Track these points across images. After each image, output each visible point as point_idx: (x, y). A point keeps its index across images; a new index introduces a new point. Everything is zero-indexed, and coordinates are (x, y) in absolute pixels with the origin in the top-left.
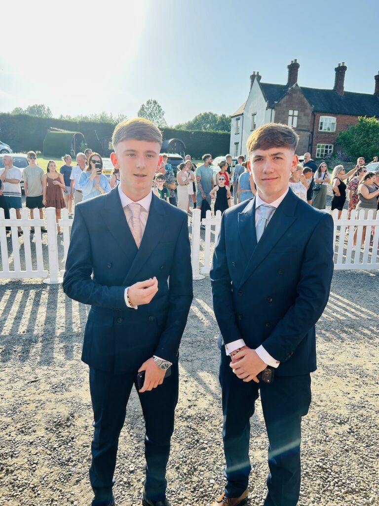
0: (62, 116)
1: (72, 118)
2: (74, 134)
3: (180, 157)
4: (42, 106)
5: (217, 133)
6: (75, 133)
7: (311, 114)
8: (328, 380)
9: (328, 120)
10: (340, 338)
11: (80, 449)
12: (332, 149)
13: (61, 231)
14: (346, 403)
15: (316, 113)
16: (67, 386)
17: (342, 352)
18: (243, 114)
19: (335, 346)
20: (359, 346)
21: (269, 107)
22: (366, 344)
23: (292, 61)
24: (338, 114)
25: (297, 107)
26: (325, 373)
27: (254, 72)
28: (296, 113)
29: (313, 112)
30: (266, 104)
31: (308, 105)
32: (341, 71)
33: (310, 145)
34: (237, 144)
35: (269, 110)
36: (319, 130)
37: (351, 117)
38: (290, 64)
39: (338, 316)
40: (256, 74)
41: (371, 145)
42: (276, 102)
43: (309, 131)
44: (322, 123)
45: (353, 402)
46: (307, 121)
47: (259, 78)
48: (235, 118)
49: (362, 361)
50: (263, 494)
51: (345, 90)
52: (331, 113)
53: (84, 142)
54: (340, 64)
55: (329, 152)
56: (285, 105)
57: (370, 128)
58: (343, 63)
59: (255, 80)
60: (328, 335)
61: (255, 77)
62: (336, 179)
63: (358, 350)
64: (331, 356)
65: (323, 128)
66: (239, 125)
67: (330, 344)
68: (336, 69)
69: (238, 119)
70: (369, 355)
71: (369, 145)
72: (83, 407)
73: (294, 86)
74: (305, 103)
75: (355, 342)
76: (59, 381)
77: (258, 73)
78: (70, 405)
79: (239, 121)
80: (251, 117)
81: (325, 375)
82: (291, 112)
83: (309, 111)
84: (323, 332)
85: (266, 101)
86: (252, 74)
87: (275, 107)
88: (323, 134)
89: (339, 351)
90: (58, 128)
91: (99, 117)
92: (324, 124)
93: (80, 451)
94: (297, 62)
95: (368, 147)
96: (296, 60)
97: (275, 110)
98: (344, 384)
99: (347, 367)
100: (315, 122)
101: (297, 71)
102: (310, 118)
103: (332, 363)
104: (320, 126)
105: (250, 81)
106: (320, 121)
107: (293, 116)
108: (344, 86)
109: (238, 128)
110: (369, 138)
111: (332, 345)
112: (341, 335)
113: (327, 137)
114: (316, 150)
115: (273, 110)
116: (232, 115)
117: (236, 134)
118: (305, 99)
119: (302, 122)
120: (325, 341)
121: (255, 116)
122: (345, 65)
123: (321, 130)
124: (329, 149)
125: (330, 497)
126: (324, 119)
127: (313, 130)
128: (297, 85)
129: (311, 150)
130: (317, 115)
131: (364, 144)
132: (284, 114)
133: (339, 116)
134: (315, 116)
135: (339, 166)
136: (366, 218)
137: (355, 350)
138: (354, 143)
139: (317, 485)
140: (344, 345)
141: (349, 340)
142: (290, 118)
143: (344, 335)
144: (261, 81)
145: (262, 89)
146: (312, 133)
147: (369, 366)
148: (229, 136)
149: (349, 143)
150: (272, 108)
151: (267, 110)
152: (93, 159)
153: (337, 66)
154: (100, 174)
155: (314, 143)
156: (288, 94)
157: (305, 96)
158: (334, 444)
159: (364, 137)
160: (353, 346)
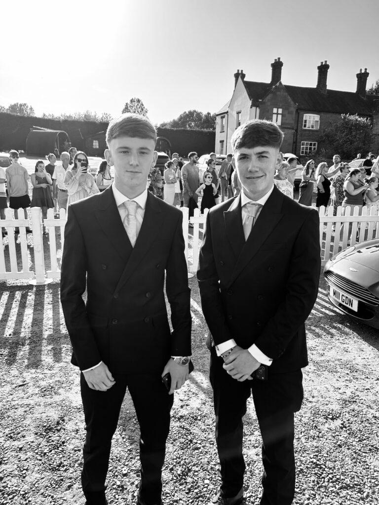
0: (44, 115)
1: (55, 117)
2: (57, 133)
3: (166, 155)
4: (25, 104)
5: (202, 131)
6: (59, 131)
7: (295, 112)
8: (319, 375)
9: (312, 118)
10: (329, 333)
11: (71, 453)
12: (316, 147)
13: (47, 231)
14: (338, 398)
15: (300, 111)
16: (56, 388)
17: (332, 348)
18: (227, 112)
19: (325, 342)
20: (348, 341)
21: (254, 105)
22: (355, 339)
23: (276, 60)
24: (322, 111)
25: (281, 105)
26: (316, 369)
27: (238, 70)
28: (280, 111)
29: (297, 111)
30: (250, 103)
31: (292, 103)
32: (323, 70)
33: (294, 143)
34: (222, 142)
35: (254, 108)
36: (303, 128)
37: (334, 115)
38: (273, 62)
39: (327, 312)
40: (240, 72)
41: (354, 142)
42: (260, 100)
43: (293, 129)
44: (306, 121)
45: (344, 397)
46: (291, 119)
47: (243, 76)
48: (220, 116)
49: (352, 356)
50: (258, 493)
51: (328, 88)
52: (315, 111)
53: (68, 141)
54: (322, 63)
55: (313, 149)
56: (269, 103)
57: (352, 125)
58: (326, 61)
59: (240, 79)
60: (317, 330)
61: (239, 75)
62: (320, 176)
63: (347, 345)
64: (321, 352)
65: (307, 126)
66: (224, 123)
67: (320, 339)
68: (319, 68)
69: (223, 118)
70: (359, 350)
71: (352, 142)
72: (73, 410)
73: (278, 84)
74: (289, 101)
75: (344, 337)
76: (48, 385)
77: (242, 71)
78: (60, 408)
79: (224, 119)
80: (235, 115)
81: (316, 371)
82: (275, 110)
83: (293, 109)
84: (313, 328)
85: (250, 100)
86: (236, 72)
87: (260, 105)
88: (307, 132)
89: (329, 347)
90: (41, 127)
91: (83, 116)
92: (307, 122)
93: (71, 455)
94: (281, 60)
95: (351, 144)
96: (279, 59)
97: (259, 108)
98: (335, 379)
99: (337, 362)
100: (299, 120)
101: (281, 69)
102: (294, 115)
103: (322, 358)
104: (304, 123)
105: (234, 79)
106: (304, 119)
107: (277, 114)
108: (327, 84)
109: (223, 127)
110: (352, 136)
111: (322, 341)
112: (330, 330)
113: (311, 135)
114: (300, 148)
115: (258, 109)
116: (217, 113)
117: (221, 132)
118: (289, 97)
119: (286, 120)
120: (315, 337)
121: (240, 115)
122: (328, 63)
123: (305, 128)
124: (313, 147)
125: (325, 493)
126: (308, 117)
127: (297, 128)
128: (281, 83)
129: (296, 148)
130: (301, 113)
131: (347, 141)
132: (268, 111)
133: (322, 114)
134: (298, 114)
135: (323, 163)
136: (352, 214)
137: (345, 346)
138: (337, 140)
139: (311, 482)
140: (334, 341)
141: (338, 335)
142: (274, 116)
143: (333, 331)
144: (246, 79)
145: (246, 87)
146: (296, 131)
147: (359, 360)
148: (213, 135)
149: (333, 140)
150: (257, 106)
151: (251, 108)
152: (78, 157)
153: (320, 65)
154: (86, 172)
155: (298, 140)
156: (272, 92)
157: (290, 95)
158: (327, 439)
159: (347, 135)
160: (342, 342)
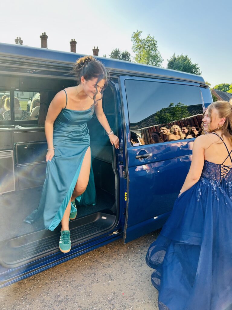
23: (42, 34)
27: (17, 37)
32: (73, 44)
38: (41, 35)
40: (19, 39)
47: (21, 41)
54: (72, 40)
58: (74, 39)
61: (18, 41)
68: (71, 43)
77: (20, 38)
86: (16, 38)
94: (46, 34)
96: (45, 33)
101: (46, 40)
122: (75, 41)
128: (47, 48)
144: (23, 44)
